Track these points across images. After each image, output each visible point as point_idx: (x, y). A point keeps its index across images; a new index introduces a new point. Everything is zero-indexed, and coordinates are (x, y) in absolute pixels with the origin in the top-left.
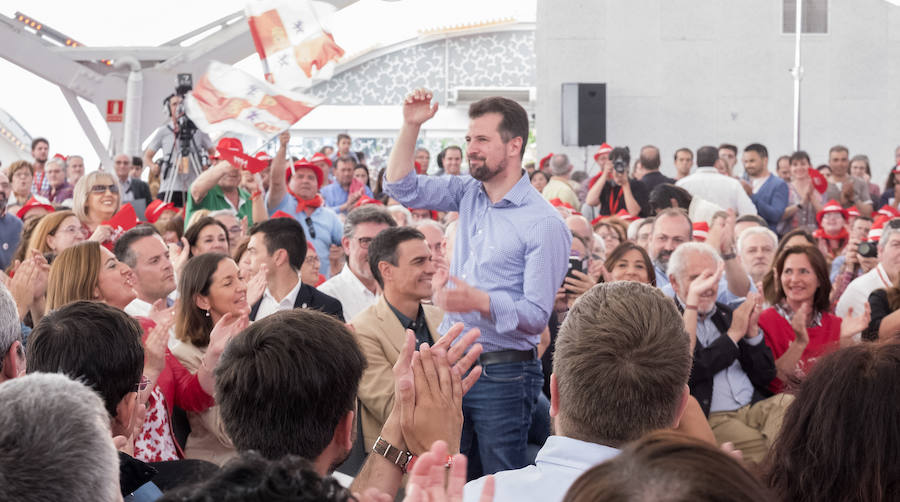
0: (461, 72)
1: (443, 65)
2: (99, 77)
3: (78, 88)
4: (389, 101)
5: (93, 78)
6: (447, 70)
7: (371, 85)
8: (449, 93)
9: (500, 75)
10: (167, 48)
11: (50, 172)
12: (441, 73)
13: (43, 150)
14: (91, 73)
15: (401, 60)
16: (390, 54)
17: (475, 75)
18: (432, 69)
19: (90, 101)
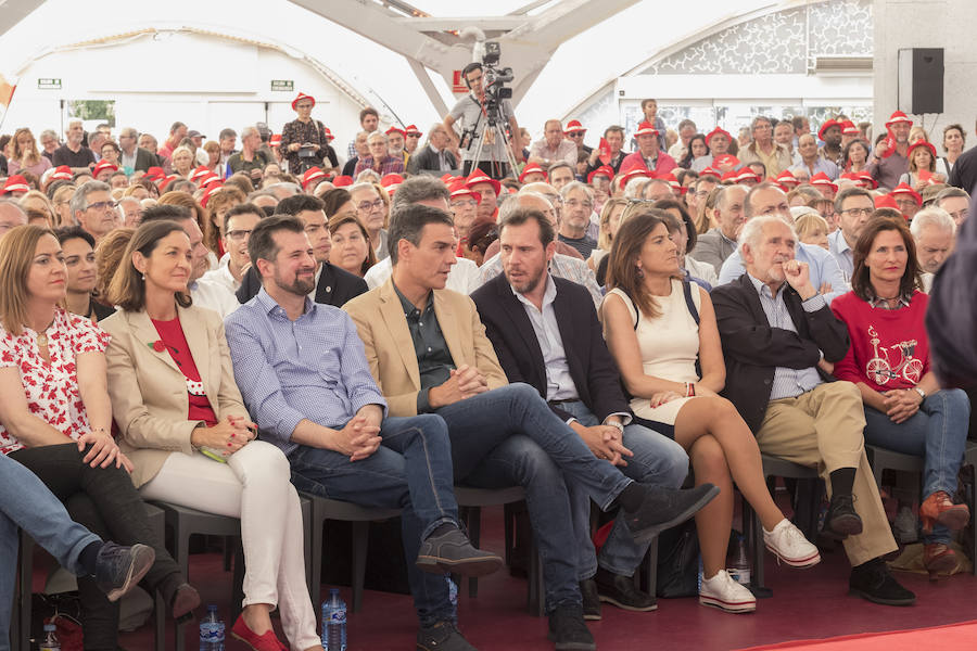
0: (823, 39)
1: (804, 32)
2: (444, 48)
3: (424, 59)
4: (748, 70)
5: (438, 49)
6: (808, 37)
7: (730, 53)
8: (810, 60)
9: (863, 42)
10: (513, 18)
11: (374, 144)
12: (801, 40)
13: (371, 123)
14: (437, 44)
15: (761, 28)
16: (749, 21)
17: (837, 42)
18: (793, 36)
19: (436, 71)
